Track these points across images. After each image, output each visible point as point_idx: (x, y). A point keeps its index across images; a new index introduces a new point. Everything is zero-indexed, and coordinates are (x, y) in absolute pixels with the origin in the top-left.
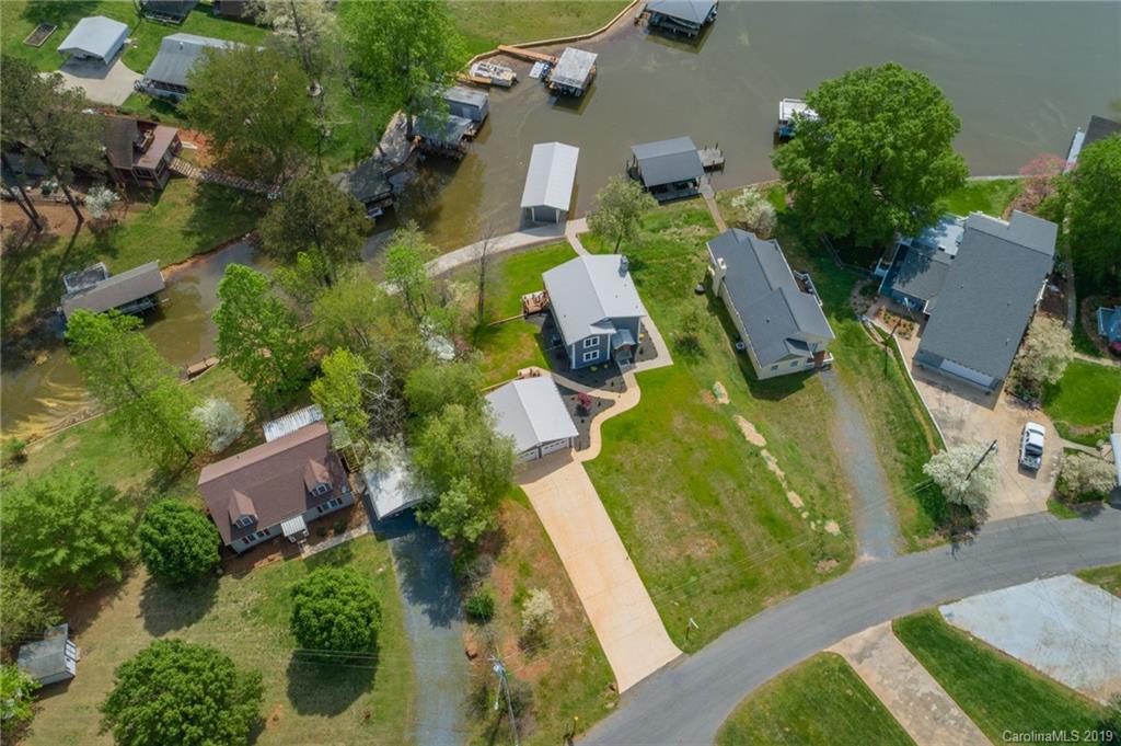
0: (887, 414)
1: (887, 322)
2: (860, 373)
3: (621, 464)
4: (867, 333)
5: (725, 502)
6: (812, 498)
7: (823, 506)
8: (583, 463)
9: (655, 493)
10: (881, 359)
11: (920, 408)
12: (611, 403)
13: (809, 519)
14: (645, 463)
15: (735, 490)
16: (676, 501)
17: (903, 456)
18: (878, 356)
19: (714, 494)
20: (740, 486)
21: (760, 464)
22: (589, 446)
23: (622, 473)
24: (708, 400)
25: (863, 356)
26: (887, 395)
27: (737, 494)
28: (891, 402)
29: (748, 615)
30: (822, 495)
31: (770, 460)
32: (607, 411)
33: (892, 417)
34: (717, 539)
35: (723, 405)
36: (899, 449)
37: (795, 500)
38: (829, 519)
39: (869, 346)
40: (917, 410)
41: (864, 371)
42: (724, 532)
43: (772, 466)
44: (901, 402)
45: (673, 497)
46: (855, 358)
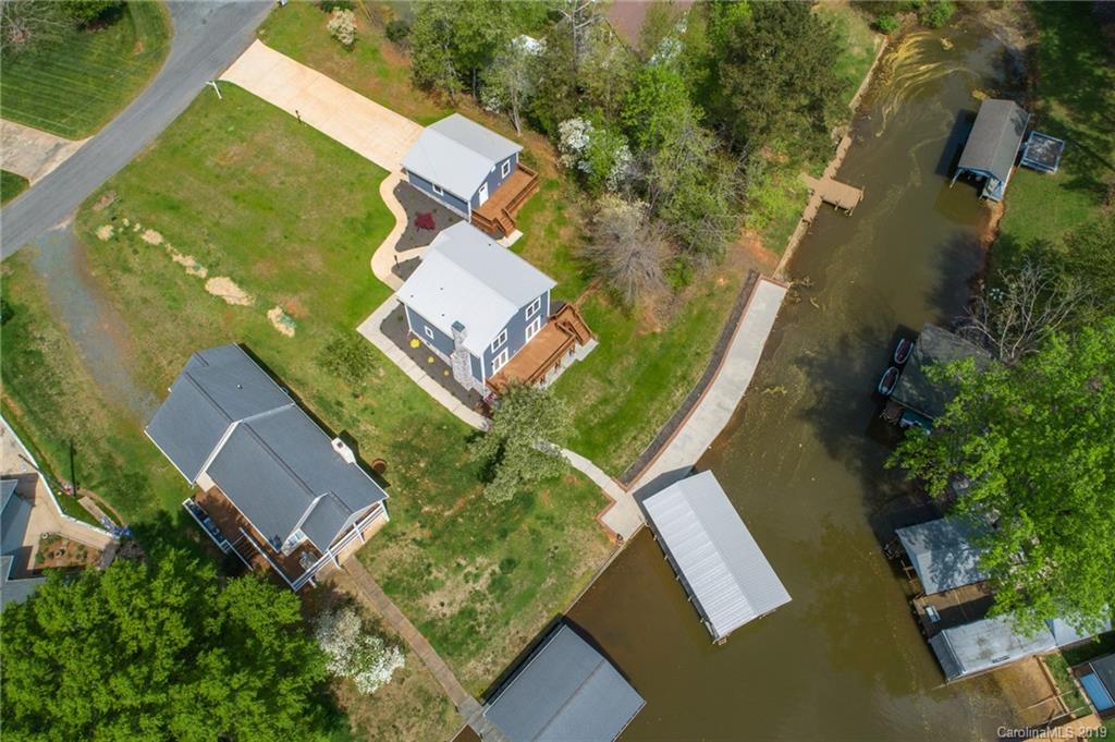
0: (61, 394)
1: (82, 547)
2: (109, 440)
3: (351, 191)
4: (108, 505)
5: (228, 203)
6: (136, 252)
7: (120, 250)
8: (389, 173)
9: (303, 179)
10: (80, 470)
11: (15, 418)
12: (400, 247)
13: (132, 225)
14: (328, 203)
15: (221, 216)
16: (277, 181)
17: (33, 347)
18: (85, 474)
19: (242, 205)
20: (217, 224)
21: (202, 259)
22: (394, 192)
23: (346, 183)
24: (293, 302)
25: (108, 465)
26: (63, 419)
27: (217, 215)
28: (57, 412)
29: (170, 127)
30: (125, 261)
31: (194, 268)
32: (399, 237)
33: (54, 392)
34: (222, 167)
35: (273, 308)
36: (39, 353)
37: (152, 237)
38: (110, 239)
39: (101, 484)
40: (19, 412)
41: (104, 446)
42: (218, 177)
43: (189, 261)
44: (42, 416)
45: (282, 183)
46: (120, 460)
